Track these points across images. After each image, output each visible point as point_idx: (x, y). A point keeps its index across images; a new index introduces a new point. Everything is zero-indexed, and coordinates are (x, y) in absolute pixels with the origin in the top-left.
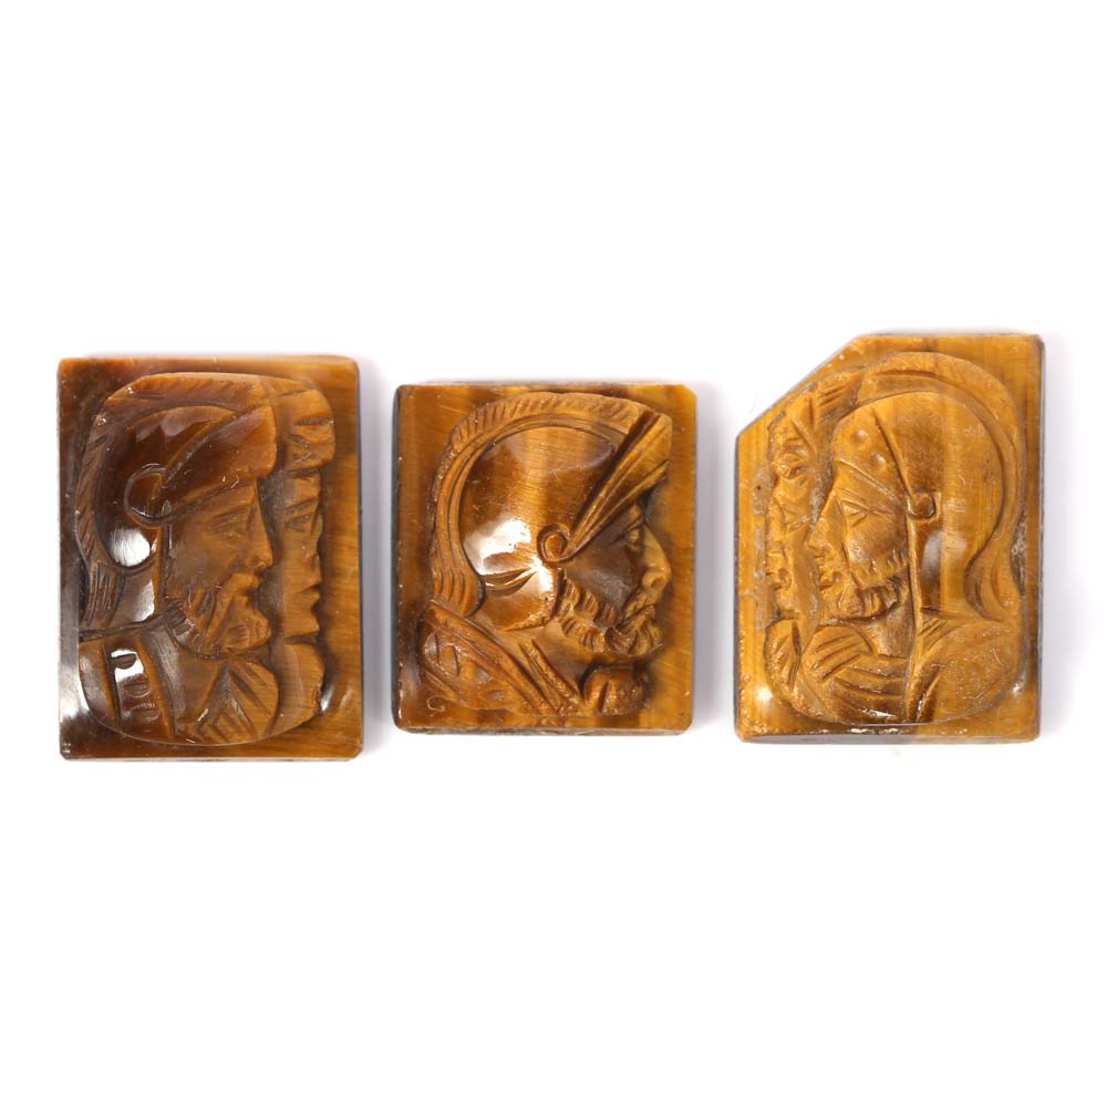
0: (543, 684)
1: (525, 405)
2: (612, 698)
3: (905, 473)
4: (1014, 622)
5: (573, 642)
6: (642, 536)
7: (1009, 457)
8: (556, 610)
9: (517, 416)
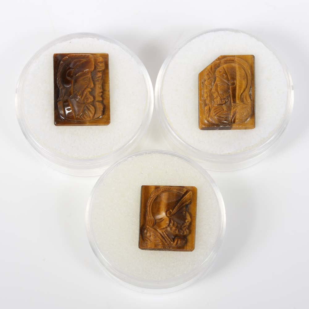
0: (166, 239)
1: (165, 188)
2: (179, 242)
3: (229, 78)
4: (250, 105)
5: (172, 232)
6: (186, 213)
7: (248, 75)
8: (169, 225)
9: (163, 190)
